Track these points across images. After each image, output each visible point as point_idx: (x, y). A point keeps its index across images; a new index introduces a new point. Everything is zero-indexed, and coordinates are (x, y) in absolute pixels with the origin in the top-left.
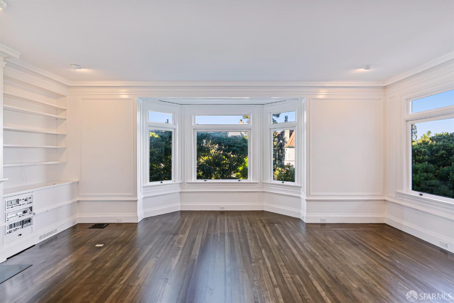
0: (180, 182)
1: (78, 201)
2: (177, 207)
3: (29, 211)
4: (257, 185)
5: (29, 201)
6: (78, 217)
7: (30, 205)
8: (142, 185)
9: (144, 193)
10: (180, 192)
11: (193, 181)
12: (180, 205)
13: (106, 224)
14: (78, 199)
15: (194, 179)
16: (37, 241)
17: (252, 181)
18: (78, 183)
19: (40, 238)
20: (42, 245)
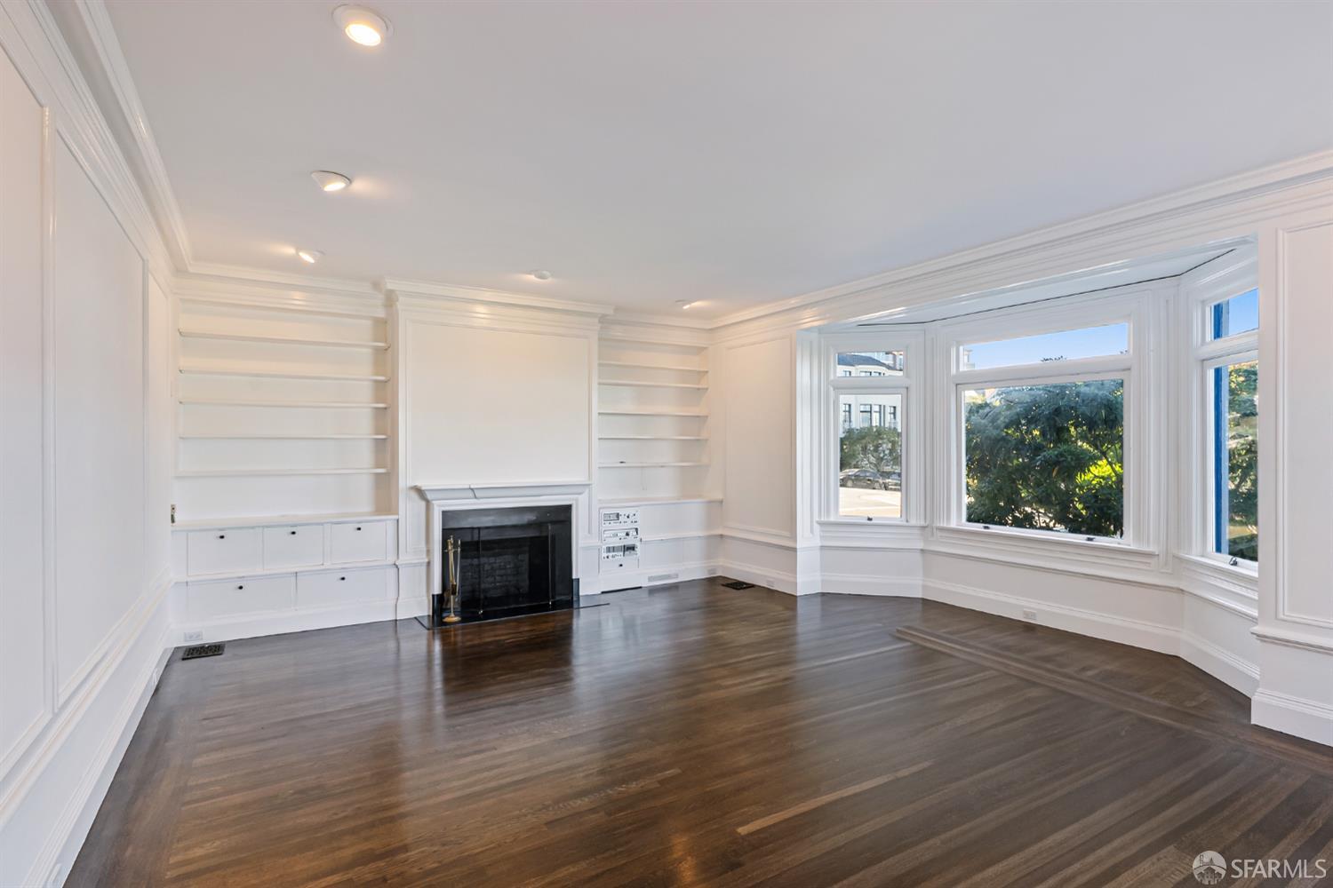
0: (922, 523)
1: (722, 536)
2: (912, 585)
3: (633, 533)
4: (1153, 561)
5: (632, 518)
6: (721, 564)
7: (635, 526)
8: (816, 518)
9: (822, 537)
10: (922, 550)
11: (953, 524)
12: (921, 583)
13: (746, 584)
14: (720, 532)
15: (958, 520)
16: (645, 584)
17: (1133, 547)
18: (721, 502)
19: (650, 579)
20: (653, 591)
